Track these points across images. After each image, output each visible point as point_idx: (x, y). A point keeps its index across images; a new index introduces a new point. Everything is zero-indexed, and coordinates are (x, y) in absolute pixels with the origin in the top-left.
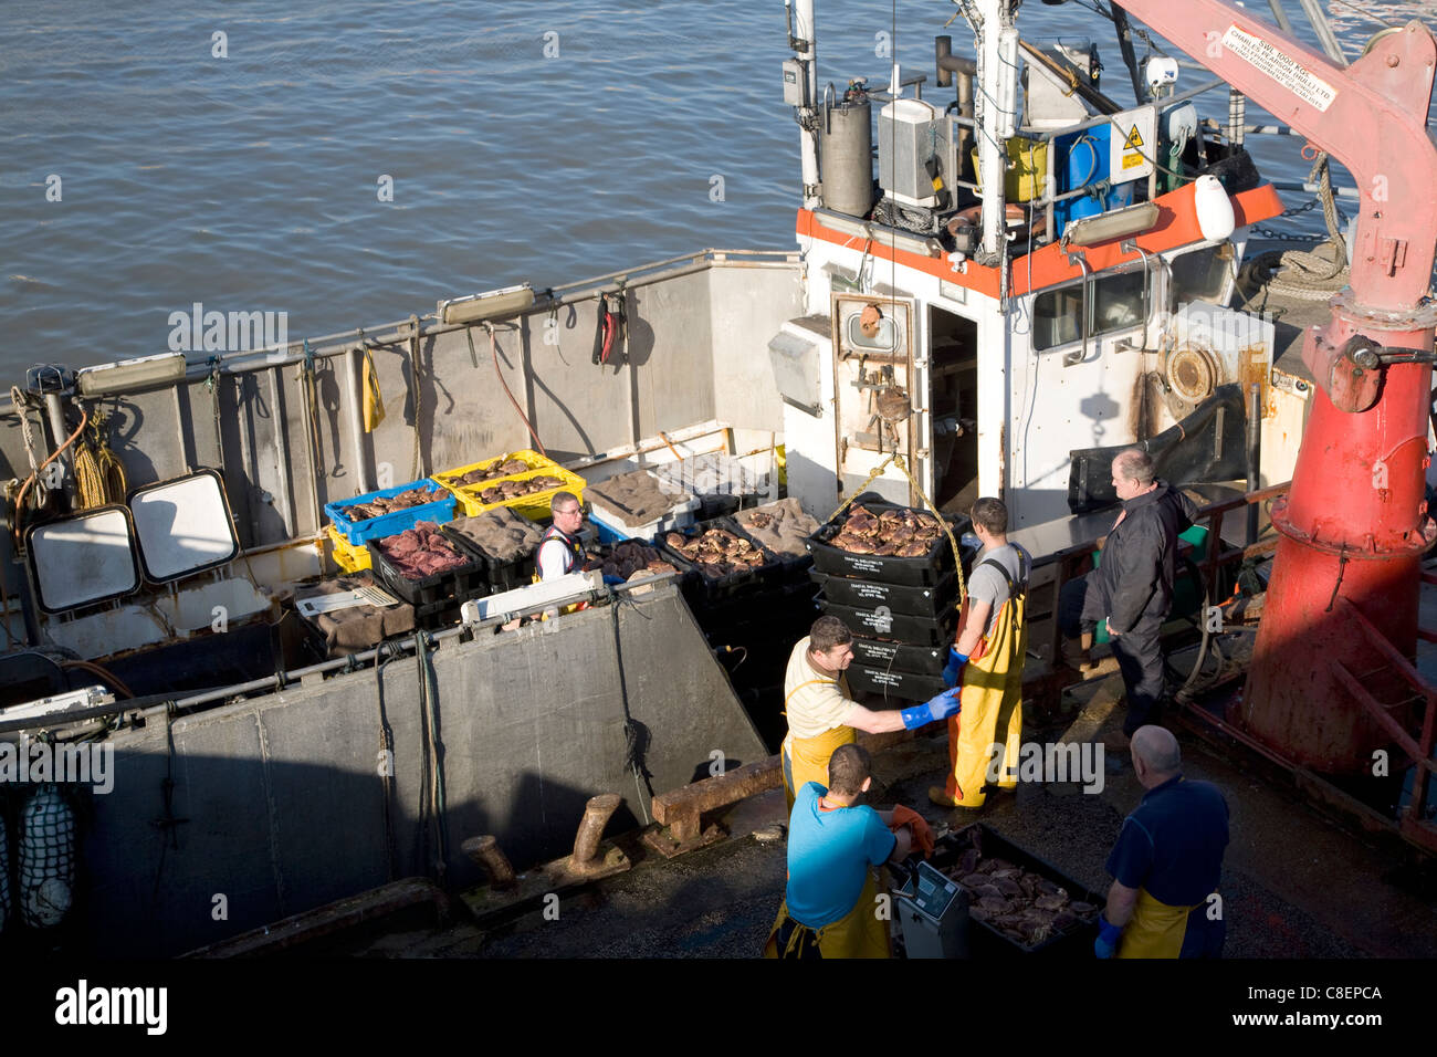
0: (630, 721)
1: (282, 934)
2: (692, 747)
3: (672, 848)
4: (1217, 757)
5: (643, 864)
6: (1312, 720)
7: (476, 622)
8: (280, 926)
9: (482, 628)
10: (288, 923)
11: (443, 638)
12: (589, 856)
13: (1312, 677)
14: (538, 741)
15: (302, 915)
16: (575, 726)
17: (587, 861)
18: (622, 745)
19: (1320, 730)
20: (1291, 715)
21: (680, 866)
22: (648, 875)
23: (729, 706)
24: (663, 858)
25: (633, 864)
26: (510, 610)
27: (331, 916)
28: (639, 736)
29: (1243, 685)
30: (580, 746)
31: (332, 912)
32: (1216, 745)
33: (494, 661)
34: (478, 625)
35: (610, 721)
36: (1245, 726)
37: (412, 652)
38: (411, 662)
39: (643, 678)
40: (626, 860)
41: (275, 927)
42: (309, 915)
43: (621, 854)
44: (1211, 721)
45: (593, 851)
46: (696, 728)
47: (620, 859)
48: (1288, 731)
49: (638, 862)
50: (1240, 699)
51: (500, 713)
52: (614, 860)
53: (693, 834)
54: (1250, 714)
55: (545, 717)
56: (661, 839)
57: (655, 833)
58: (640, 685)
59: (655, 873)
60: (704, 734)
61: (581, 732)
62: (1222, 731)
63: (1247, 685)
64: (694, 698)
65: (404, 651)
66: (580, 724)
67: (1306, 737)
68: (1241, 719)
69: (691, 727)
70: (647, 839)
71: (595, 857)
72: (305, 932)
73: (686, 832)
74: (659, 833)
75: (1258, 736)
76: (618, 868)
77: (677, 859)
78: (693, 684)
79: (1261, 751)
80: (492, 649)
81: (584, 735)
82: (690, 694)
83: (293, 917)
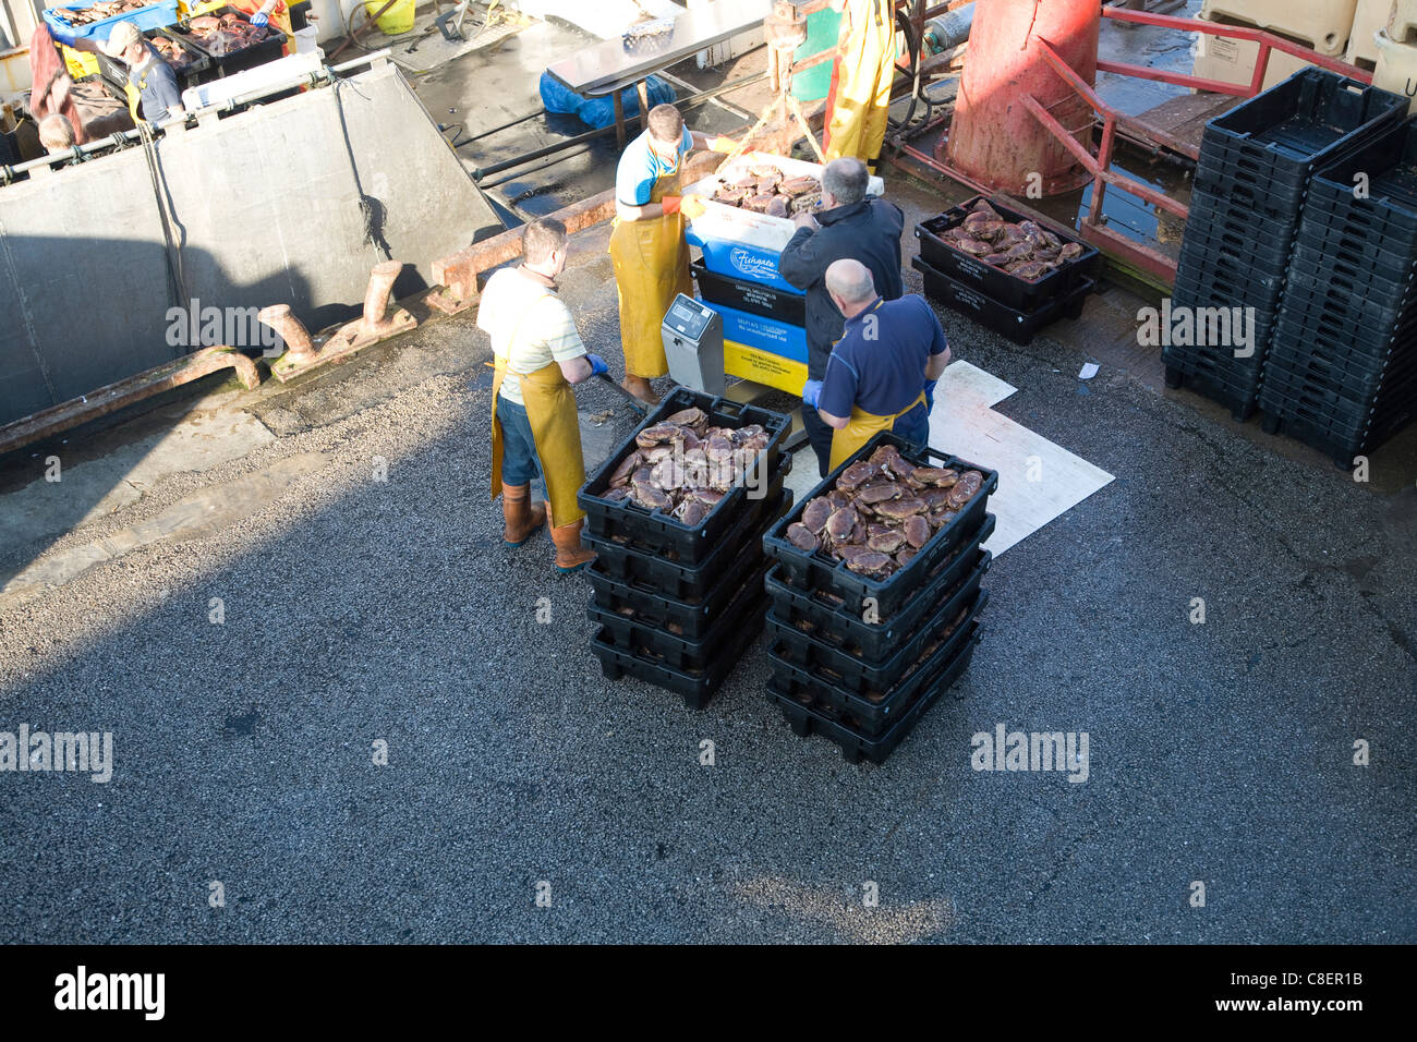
0: (364, 197)
1: (100, 401)
2: (428, 218)
3: (453, 306)
4: (928, 191)
5: (428, 322)
6: (1008, 150)
7: (198, 109)
8: (98, 394)
9: (206, 114)
10: (104, 391)
11: (168, 126)
12: (378, 319)
13: (1008, 112)
14: (277, 220)
15: (117, 384)
16: (312, 205)
17: (377, 323)
18: (360, 220)
19: (1014, 158)
20: (990, 147)
21: (462, 321)
22: (433, 331)
23: (457, 178)
24: (446, 315)
25: (419, 323)
26: (233, 96)
27: (144, 384)
28: (375, 213)
29: (949, 126)
30: (320, 224)
31: (145, 380)
32: (926, 180)
33: (222, 146)
34: (201, 111)
35: (345, 199)
36: (950, 163)
37: (137, 140)
38: (138, 151)
39: (372, 156)
40: (412, 319)
41: (93, 396)
42: (122, 384)
43: (407, 314)
44: (922, 160)
45: (381, 313)
46: (428, 200)
47: (407, 318)
48: (987, 162)
49: (424, 320)
50: (946, 139)
51: (236, 197)
52: (403, 321)
53: (472, 293)
54: (956, 151)
55: (281, 197)
56: (442, 299)
57: (436, 294)
58: (369, 161)
59: (440, 328)
60: (437, 205)
61: (318, 209)
62: (933, 168)
63: (953, 127)
64: (424, 172)
65: (130, 140)
66: (316, 202)
67: (1003, 166)
68: (947, 155)
69: (424, 200)
70: (430, 300)
71: (384, 318)
72: (122, 398)
73: (466, 291)
74: (440, 294)
75: (962, 169)
76: (406, 326)
77: (459, 315)
78: (421, 159)
79: (965, 182)
80: (219, 134)
81: (321, 212)
82: (419, 168)
83: (108, 387)
